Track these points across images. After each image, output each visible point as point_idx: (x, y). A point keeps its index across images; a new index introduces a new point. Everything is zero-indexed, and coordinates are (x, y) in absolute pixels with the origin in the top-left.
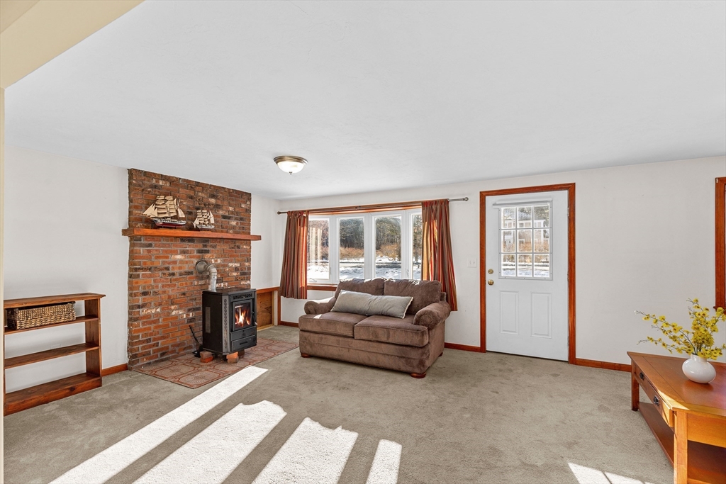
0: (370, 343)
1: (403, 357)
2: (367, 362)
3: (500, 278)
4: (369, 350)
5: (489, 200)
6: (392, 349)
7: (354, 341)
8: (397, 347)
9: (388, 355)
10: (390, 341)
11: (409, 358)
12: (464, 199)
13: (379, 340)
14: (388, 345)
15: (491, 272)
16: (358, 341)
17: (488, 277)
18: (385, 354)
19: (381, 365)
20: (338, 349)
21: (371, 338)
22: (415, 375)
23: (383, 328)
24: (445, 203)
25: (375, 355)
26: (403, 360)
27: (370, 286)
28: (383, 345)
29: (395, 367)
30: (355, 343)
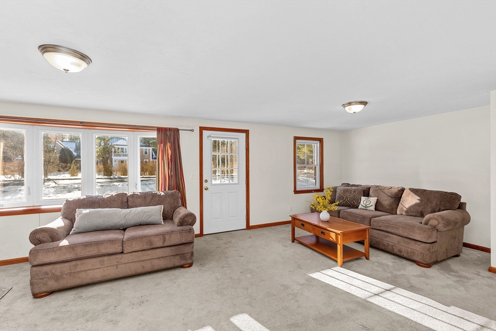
0: (144, 252)
1: (177, 255)
2: (140, 270)
3: (212, 185)
4: (142, 259)
5: (205, 133)
6: (167, 252)
7: (123, 255)
8: (172, 248)
9: (162, 257)
10: (166, 244)
11: (182, 254)
12: (191, 130)
13: (154, 246)
14: (163, 249)
15: (206, 181)
16: (129, 255)
17: (205, 185)
18: (159, 258)
19: (156, 268)
20: (101, 270)
21: (145, 247)
22: (187, 265)
23: (157, 235)
24: (176, 131)
25: (150, 261)
26: (178, 257)
27: (114, 201)
28: (158, 250)
29: (169, 266)
30: (125, 258)
